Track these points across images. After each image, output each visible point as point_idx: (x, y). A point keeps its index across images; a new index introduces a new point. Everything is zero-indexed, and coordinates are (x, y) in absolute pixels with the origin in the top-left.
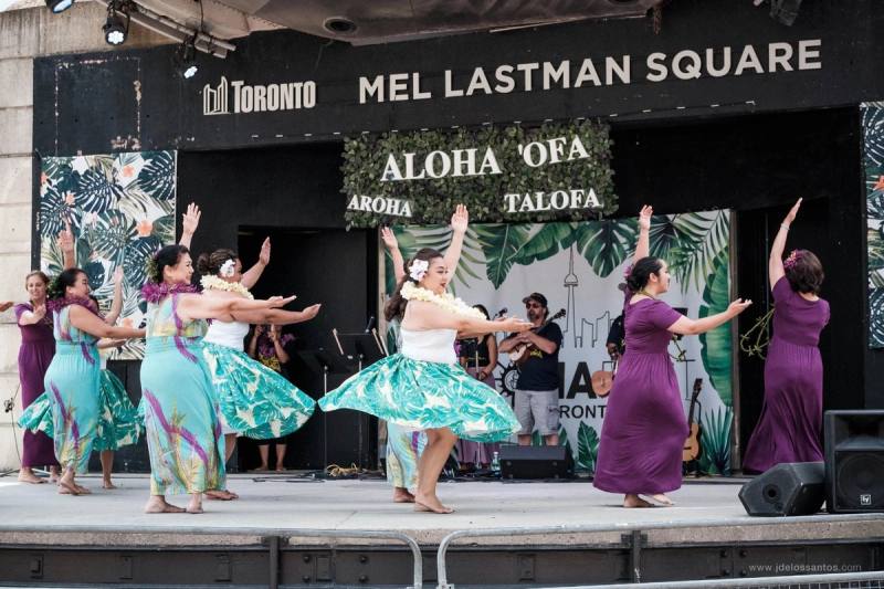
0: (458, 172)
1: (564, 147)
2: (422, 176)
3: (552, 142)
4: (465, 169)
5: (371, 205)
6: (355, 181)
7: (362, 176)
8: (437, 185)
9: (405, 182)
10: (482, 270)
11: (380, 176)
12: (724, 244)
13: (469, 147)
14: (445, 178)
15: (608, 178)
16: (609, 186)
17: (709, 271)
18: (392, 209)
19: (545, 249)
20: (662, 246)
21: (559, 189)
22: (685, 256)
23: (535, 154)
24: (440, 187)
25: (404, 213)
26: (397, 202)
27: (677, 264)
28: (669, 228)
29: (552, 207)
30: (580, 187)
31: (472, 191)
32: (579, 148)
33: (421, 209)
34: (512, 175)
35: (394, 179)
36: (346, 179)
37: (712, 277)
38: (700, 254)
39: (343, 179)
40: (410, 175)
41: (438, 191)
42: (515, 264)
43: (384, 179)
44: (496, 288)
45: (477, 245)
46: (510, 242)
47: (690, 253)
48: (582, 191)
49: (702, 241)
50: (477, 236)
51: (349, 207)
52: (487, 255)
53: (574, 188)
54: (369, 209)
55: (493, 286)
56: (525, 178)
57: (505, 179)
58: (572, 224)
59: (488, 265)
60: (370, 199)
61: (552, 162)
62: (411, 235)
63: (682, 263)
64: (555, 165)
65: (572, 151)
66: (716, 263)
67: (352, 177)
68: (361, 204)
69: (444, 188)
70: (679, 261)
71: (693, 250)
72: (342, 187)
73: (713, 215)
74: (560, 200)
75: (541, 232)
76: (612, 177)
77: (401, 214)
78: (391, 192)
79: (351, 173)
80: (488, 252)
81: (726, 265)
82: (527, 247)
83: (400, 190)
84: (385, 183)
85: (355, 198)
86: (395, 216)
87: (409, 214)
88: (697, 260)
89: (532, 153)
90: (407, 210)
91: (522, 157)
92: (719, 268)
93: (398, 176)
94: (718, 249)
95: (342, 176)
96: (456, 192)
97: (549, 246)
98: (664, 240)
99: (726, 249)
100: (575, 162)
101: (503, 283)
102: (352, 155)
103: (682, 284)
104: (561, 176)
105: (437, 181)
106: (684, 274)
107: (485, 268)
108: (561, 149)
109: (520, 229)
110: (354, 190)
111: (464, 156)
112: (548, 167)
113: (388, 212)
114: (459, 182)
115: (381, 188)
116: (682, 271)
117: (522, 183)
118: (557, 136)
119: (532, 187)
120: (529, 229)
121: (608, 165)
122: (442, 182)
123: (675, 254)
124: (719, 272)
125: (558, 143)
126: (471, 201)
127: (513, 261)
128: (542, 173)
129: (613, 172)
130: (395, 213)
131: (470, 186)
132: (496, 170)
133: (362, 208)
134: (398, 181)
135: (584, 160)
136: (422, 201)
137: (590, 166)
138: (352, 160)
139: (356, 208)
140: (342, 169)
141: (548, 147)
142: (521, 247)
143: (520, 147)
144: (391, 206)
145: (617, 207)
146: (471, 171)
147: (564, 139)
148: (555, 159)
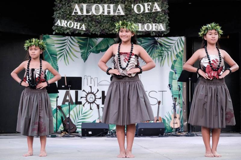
0: (106, 14)
1: (150, 6)
2: (90, 14)
3: (146, 4)
4: (109, 12)
5: (66, 24)
6: (60, 13)
7: (62, 12)
8: (97, 18)
9: (82, 16)
10: (79, 55)
11: (71, 12)
12: (181, 49)
13: (111, 3)
14: (100, 15)
15: (167, 20)
16: (167, 23)
17: (174, 59)
18: (77, 27)
19: (104, 48)
20: (152, 49)
21: (147, 23)
22: (162, 53)
23: (139, 8)
24: (98, 19)
25: (82, 29)
26: (79, 24)
27: (159, 56)
28: (156, 42)
29: (145, 29)
30: (156, 23)
31: (111, 21)
32: (157, 7)
33: (89, 27)
34: (129, 16)
35: (77, 14)
36: (55, 12)
37: (175, 61)
38: (169, 53)
39: (54, 13)
40: (85, 13)
41: (98, 20)
42: (91, 53)
43: (73, 14)
44: (85, 62)
45: (77, 45)
46: (89, 44)
47: (165, 52)
48: (157, 24)
49: (171, 48)
50: (77, 42)
51: (56, 24)
52: (81, 49)
53: (154, 23)
54: (66, 26)
55: (83, 61)
56: (134, 18)
57: (125, 17)
58: (115, 39)
59: (81, 53)
60: (66, 22)
61: (145, 12)
62: (53, 39)
63: (161, 55)
64: (147, 13)
65: (154, 8)
66: (177, 56)
67: (58, 12)
68: (62, 23)
69: (100, 19)
70: (160, 54)
71: (166, 51)
72: (53, 16)
73: (177, 38)
74: (148, 27)
75: (102, 41)
76: (169, 20)
77: (81, 29)
78: (75, 20)
79: (58, 11)
80: (81, 48)
81: (182, 57)
82: (97, 47)
83: (80, 19)
84: (73, 15)
85: (59, 21)
86: (78, 30)
87: (84, 29)
88: (168, 54)
89: (137, 8)
90: (84, 28)
91: (133, 9)
92: (179, 58)
93: (80, 13)
94: (178, 51)
95: (54, 11)
96: (105, 21)
97: (106, 47)
98: (153, 47)
99: (182, 51)
100: (154, 13)
101: (87, 60)
102: (59, 3)
103: (161, 63)
104: (149, 18)
105: (96, 16)
106: (162, 59)
107: (80, 54)
108: (149, 7)
109: (94, 40)
110: (58, 18)
111: (109, 7)
112: (144, 14)
113: (75, 27)
114: (106, 17)
115: (71, 18)
116: (161, 59)
117: (133, 19)
118: (147, 2)
119: (136, 21)
120: (97, 40)
121: (167, 15)
122: (99, 17)
123: (158, 52)
124: (179, 59)
125: (148, 5)
126: (110, 25)
127: (91, 52)
128: (141, 16)
129: (169, 18)
130: (78, 28)
131: (110, 19)
132: (122, 13)
133: (62, 25)
134: (79, 15)
135: (158, 12)
136: (90, 24)
137: (161, 15)
138: (58, 5)
139: (60, 25)
140: (54, 8)
141: (144, 6)
142: (94, 47)
143: (132, 5)
144: (76, 25)
145: (169, 31)
146: (112, 13)
147: (150, 3)
148: (147, 11)
